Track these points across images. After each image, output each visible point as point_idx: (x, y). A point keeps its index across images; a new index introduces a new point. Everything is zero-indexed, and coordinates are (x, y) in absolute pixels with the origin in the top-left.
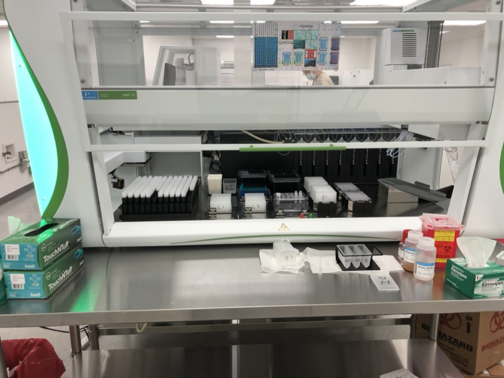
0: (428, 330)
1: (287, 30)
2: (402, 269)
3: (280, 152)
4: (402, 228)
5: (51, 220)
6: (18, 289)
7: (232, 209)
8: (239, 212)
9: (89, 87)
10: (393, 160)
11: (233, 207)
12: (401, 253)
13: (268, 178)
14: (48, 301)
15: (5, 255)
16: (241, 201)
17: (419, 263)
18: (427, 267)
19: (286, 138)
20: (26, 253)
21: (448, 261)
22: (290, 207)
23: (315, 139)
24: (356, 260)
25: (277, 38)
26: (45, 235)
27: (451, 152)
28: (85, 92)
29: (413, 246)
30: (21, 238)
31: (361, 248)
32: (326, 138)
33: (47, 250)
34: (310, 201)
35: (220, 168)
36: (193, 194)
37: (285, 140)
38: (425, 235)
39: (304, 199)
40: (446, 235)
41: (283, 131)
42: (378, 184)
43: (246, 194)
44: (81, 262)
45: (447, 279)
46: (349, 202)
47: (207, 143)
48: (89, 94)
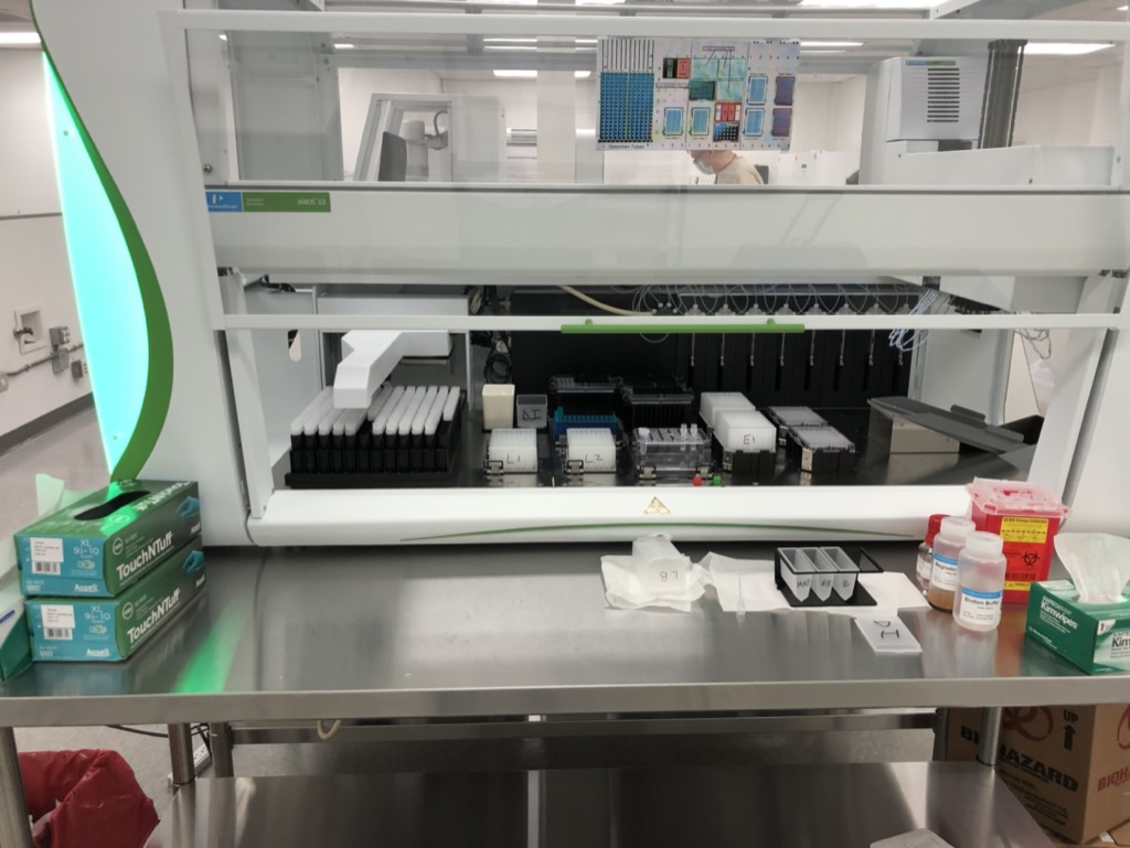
0: (977, 741)
1: (675, 57)
2: (925, 604)
3: (647, 335)
4: (926, 512)
5: (132, 484)
6: (59, 638)
7: (539, 464)
8: (553, 469)
9: (222, 183)
10: (901, 357)
11: (539, 459)
12: (923, 568)
13: (618, 393)
14: (125, 667)
15: (31, 561)
16: (558, 446)
17: (967, 591)
18: (985, 601)
19: (661, 305)
20: (78, 558)
21: (1033, 586)
22: (670, 460)
23: (726, 306)
24: (823, 584)
25: (653, 75)
26: (121, 517)
27: (1034, 339)
28: (213, 193)
29: (952, 554)
30: (67, 523)
31: (834, 556)
32: (751, 306)
33: (124, 552)
34: (716, 448)
35: (510, 370)
36: (450, 427)
37: (657, 308)
38: (978, 528)
39: (701, 443)
40: (1028, 529)
41: (654, 287)
42: (867, 411)
43: (569, 431)
44: (198, 578)
45: (1031, 628)
46: (804, 449)
47: (480, 312)
48: (221, 198)
